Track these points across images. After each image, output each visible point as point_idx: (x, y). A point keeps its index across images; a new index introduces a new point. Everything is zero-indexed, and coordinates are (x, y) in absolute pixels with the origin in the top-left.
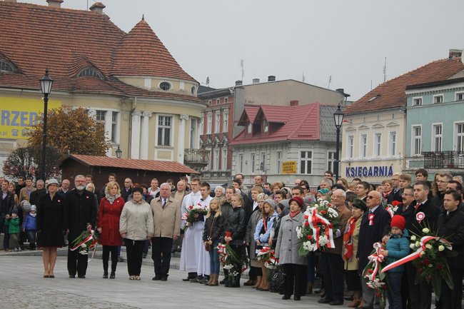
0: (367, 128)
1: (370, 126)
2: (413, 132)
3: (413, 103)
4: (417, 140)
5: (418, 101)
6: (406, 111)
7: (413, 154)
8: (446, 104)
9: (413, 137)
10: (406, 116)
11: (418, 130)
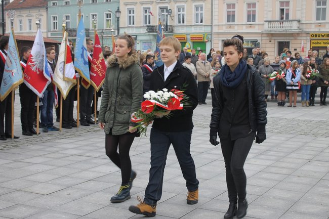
0: (22, 16)
1: (25, 15)
2: (52, 19)
3: (52, 4)
4: (54, 23)
5: (54, 3)
6: (47, 8)
7: (52, 29)
8: (72, 5)
9: (52, 21)
10: (47, 11)
11: (55, 18)
